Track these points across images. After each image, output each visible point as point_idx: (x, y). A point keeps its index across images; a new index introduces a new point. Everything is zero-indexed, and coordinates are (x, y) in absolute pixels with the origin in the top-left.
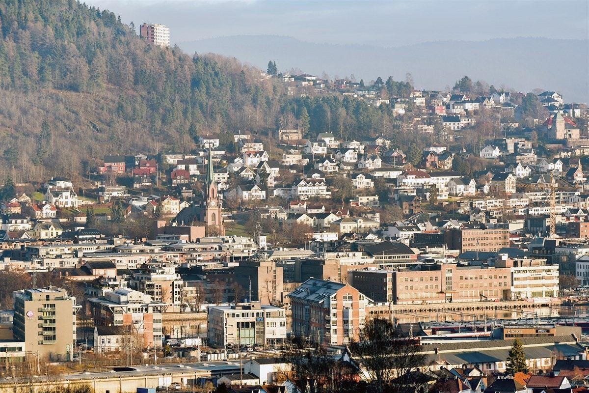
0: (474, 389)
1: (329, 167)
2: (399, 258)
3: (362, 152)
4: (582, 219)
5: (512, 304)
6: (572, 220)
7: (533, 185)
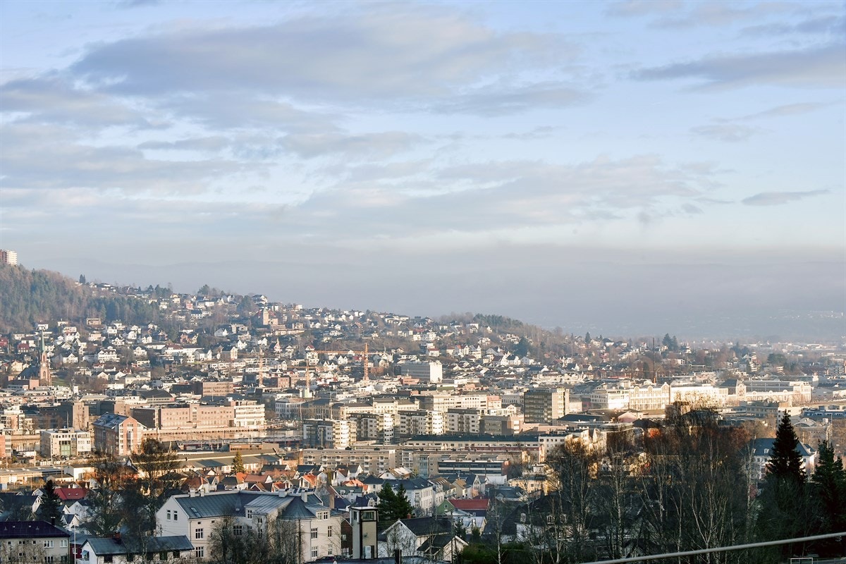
0: (211, 483)
1: (119, 342)
2: (163, 400)
4: (279, 375)
5: (235, 429)
6: (273, 376)
7: (248, 354)
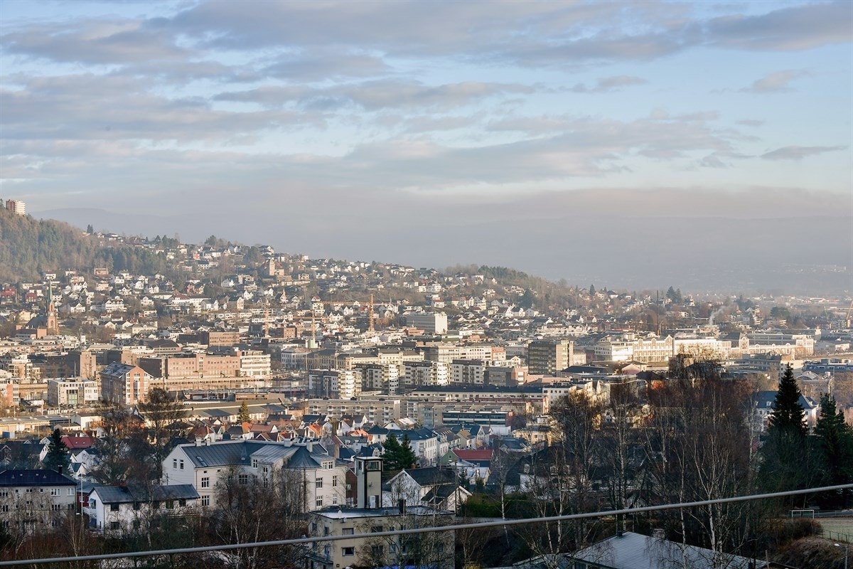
0: (217, 433)
1: (126, 292)
2: (170, 350)
3: (147, 282)
4: (285, 326)
5: (241, 379)
6: (279, 326)
7: (254, 304)
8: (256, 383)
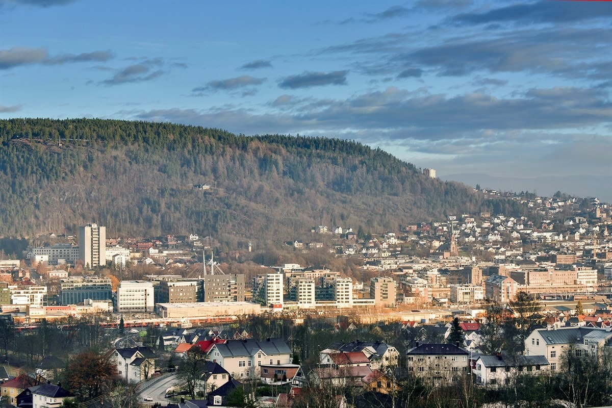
0: (561, 321)
1: (502, 228)
2: (530, 266)
3: (515, 222)
4: (607, 251)
5: (578, 286)
6: (603, 251)
7: (586, 237)
8: (588, 289)
